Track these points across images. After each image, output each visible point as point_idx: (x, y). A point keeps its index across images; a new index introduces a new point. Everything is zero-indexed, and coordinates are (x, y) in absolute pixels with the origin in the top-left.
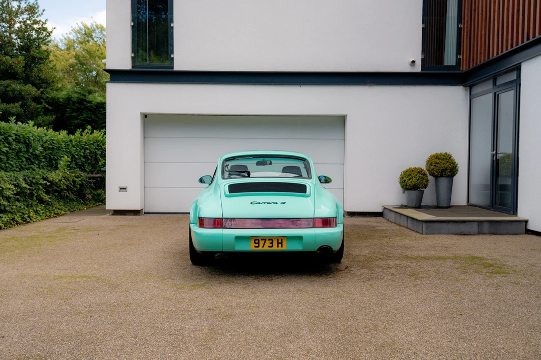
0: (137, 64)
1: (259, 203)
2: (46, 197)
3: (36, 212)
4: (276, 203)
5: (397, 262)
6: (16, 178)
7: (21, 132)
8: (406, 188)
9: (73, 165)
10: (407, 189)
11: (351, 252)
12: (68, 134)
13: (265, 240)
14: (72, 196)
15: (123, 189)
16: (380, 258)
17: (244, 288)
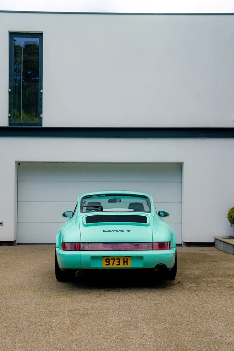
0: (13, 122)
1: (110, 231)
4: (123, 231)
5: (220, 279)
8: (233, 222)
11: (184, 272)
13: (114, 259)
16: (207, 276)
17: (98, 297)
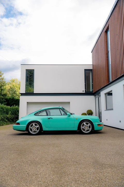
2: (6, 120)
3: (4, 123)
6: (1, 116)
7: (2, 106)
9: (11, 113)
12: (10, 107)
14: (11, 121)
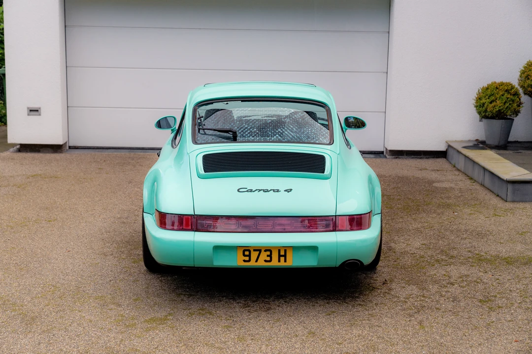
10: (486, 117)
13: (260, 251)
15: (34, 111)
